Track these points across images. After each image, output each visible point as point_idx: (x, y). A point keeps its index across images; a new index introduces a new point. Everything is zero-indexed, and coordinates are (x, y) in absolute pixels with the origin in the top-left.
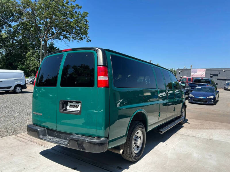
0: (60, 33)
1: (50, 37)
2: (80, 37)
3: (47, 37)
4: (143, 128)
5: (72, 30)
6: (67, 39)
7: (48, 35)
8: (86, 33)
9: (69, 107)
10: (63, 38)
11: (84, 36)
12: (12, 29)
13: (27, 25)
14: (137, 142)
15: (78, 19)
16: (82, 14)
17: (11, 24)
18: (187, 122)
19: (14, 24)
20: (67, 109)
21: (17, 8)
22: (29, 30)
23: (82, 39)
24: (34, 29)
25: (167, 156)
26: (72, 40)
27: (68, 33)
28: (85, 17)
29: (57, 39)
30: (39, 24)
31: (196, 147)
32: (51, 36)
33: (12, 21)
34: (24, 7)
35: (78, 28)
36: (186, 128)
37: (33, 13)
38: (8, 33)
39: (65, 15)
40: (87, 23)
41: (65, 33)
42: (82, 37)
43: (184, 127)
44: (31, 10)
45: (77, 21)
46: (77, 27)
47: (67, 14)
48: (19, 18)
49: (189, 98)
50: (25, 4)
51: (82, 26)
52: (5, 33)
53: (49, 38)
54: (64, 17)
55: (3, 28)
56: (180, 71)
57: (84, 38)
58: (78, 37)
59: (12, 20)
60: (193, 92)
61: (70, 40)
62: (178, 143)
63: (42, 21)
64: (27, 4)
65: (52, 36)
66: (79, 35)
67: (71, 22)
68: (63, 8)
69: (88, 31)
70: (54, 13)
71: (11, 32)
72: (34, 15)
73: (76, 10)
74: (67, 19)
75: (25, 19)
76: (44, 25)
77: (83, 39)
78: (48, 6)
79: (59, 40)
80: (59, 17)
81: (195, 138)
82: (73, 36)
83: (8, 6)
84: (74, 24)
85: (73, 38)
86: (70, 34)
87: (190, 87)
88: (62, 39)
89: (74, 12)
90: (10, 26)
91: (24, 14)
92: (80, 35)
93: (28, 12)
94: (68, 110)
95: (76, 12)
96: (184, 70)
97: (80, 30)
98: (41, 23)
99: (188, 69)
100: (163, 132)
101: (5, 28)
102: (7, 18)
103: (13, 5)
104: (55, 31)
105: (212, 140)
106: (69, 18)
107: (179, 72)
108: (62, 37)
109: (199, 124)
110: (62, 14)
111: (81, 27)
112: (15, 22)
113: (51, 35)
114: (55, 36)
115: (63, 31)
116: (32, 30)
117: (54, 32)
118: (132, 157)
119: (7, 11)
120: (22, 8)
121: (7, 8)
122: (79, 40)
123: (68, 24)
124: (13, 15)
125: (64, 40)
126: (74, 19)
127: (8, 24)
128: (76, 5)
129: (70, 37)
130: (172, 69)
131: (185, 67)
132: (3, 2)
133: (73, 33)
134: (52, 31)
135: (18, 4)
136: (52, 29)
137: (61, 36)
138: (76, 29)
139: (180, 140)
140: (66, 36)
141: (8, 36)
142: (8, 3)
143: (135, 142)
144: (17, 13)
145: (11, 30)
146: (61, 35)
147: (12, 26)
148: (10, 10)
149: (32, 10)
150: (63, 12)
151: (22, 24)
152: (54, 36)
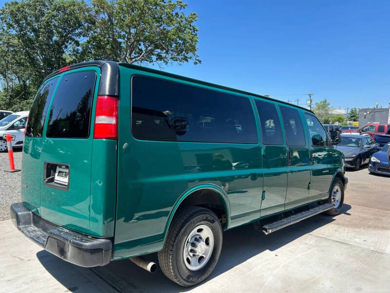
0: (152, 51)
1: (135, 57)
2: (183, 57)
3: (131, 59)
4: (213, 222)
5: (171, 46)
6: (162, 61)
7: (133, 55)
8: (193, 49)
9: (58, 175)
10: (157, 59)
11: (190, 54)
12: (80, 48)
13: (100, 40)
14: (196, 249)
15: (181, 25)
16: (186, 16)
17: (79, 40)
18: (347, 212)
19: (83, 40)
20: (56, 179)
21: (87, 14)
22: (104, 48)
23: (186, 59)
24: (112, 46)
25: (265, 280)
26: (170, 61)
27: (165, 51)
28: (192, 22)
29: (147, 60)
30: (119, 38)
31: (337, 266)
32: (137, 57)
33: (80, 36)
34: (97, 12)
35: (180, 42)
36: (338, 224)
37: (110, 20)
38: (74, 55)
39: (159, 20)
40: (196, 32)
41: (159, 51)
42: (187, 57)
43: (334, 222)
44: (107, 16)
45: (179, 30)
46: (178, 39)
47: (161, 18)
48: (89, 29)
49: (370, 165)
50: (98, 7)
51: (187, 37)
52: (69, 55)
53: (134, 60)
54: (158, 24)
55: (66, 47)
56: (367, 114)
57: (191, 58)
58: (180, 57)
59: (79, 34)
60: (380, 152)
61: (167, 63)
62: (303, 255)
63: (123, 33)
64: (101, 6)
65: (139, 56)
66: (182, 52)
67: (168, 32)
68: (156, 8)
69: (197, 46)
70: (141, 18)
71: (78, 53)
72: (112, 23)
73: (177, 10)
74: (162, 28)
75: (99, 30)
76: (126, 39)
77: (189, 60)
78: (132, 7)
79: (150, 62)
80: (149, 25)
81: (345, 246)
82: (172, 55)
83: (73, 12)
84: (173, 35)
85: (172, 58)
86: (167, 52)
87: (378, 142)
88: (155, 60)
89: (174, 14)
90: (77, 43)
91: (96, 23)
92: (184, 52)
93: (103, 19)
94: (55, 181)
95: (177, 14)
96: (374, 111)
97: (184, 43)
98: (121, 36)
99: (383, 109)
100: (270, 231)
101: (69, 47)
102: (72, 31)
103: (80, 9)
104: (144, 49)
105: (382, 253)
106: (165, 25)
107: (365, 114)
108: (154, 58)
109: (372, 217)
110: (155, 18)
111: (185, 40)
112: (84, 36)
113: (137, 55)
114: (143, 56)
115: (157, 47)
116: (108, 49)
117: (142, 50)
118: (181, 278)
119: (71, 20)
120: (93, 13)
121: (71, 14)
122: (181, 61)
123: (164, 34)
124: (80, 25)
125: (159, 62)
126: (173, 27)
127: (74, 40)
128: (177, 2)
129: (167, 56)
130: (355, 109)
131: (377, 106)
132: (65, 6)
133: (172, 51)
134: (139, 49)
135: (87, 7)
136: (140, 45)
137: (152, 56)
138: (177, 44)
139: (310, 249)
140: (162, 56)
141: (74, 59)
142: (72, 7)
143: (193, 248)
144: (86, 21)
145: (78, 50)
146: (153, 54)
147: (80, 43)
148: (77, 18)
149: (109, 16)
150: (156, 16)
151: (94, 38)
152: (141, 56)
